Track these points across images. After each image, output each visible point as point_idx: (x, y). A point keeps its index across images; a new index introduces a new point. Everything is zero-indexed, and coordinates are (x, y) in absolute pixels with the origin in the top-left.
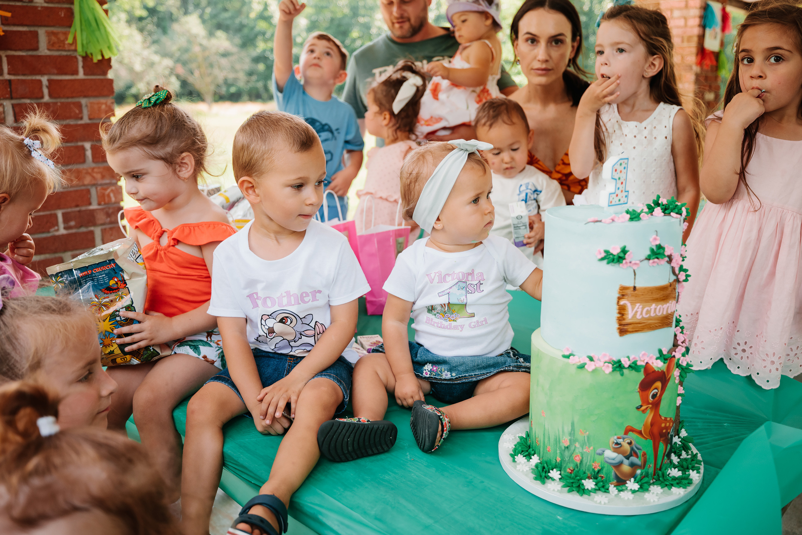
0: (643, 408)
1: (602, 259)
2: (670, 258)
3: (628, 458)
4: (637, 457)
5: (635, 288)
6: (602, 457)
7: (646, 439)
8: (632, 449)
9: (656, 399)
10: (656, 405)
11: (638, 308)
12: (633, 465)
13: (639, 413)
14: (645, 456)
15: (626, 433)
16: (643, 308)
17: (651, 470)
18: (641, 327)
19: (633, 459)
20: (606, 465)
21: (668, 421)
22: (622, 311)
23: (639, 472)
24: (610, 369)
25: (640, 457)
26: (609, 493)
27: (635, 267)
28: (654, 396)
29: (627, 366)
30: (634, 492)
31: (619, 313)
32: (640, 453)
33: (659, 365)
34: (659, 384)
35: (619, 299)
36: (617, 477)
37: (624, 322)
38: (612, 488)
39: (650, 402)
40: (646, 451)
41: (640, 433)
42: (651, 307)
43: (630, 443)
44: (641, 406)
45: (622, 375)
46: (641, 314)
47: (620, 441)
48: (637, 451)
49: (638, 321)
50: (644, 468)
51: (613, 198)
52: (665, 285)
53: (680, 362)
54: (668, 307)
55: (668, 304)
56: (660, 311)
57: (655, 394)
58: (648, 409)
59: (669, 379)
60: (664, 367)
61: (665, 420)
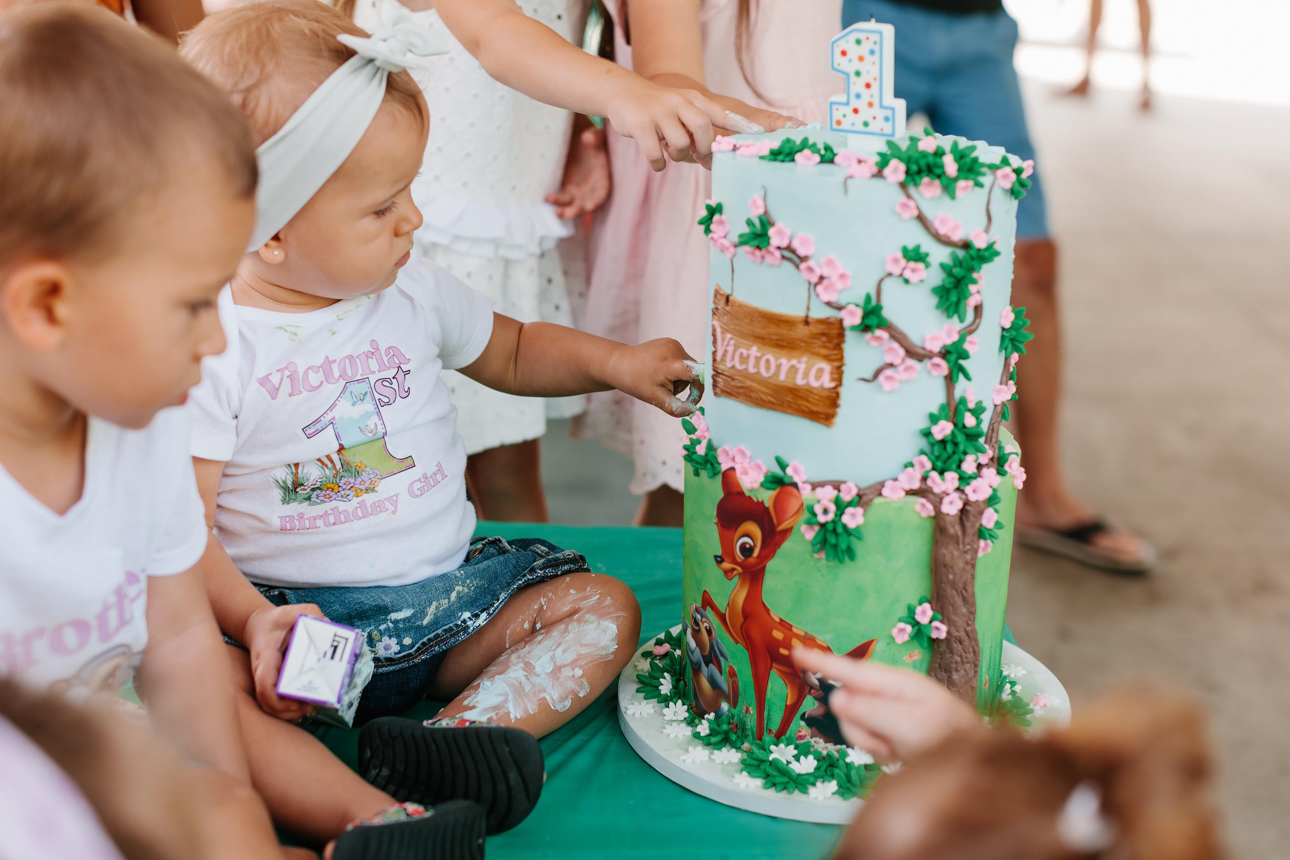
0: (727, 565)
3: (707, 664)
4: (721, 671)
5: (728, 300)
7: (737, 643)
8: (712, 648)
9: (751, 560)
10: (754, 575)
12: (713, 683)
14: (734, 678)
15: (705, 605)
16: (736, 347)
17: (752, 722)
18: (734, 387)
19: (712, 669)
21: (798, 637)
22: (715, 339)
23: (725, 706)
25: (723, 675)
28: (747, 551)
30: (697, 737)
32: (725, 665)
33: (755, 484)
34: (753, 528)
36: (696, 695)
37: (716, 367)
39: (739, 560)
41: (723, 619)
42: (751, 353)
43: (709, 632)
44: (721, 559)
45: (697, 473)
46: (733, 357)
47: (699, 618)
48: (722, 659)
49: (728, 371)
50: (735, 706)
51: (844, 116)
52: (787, 316)
53: (818, 509)
54: (793, 370)
55: (794, 362)
56: (768, 368)
57: (748, 546)
58: (735, 572)
59: (787, 532)
60: (767, 497)
61: (785, 625)
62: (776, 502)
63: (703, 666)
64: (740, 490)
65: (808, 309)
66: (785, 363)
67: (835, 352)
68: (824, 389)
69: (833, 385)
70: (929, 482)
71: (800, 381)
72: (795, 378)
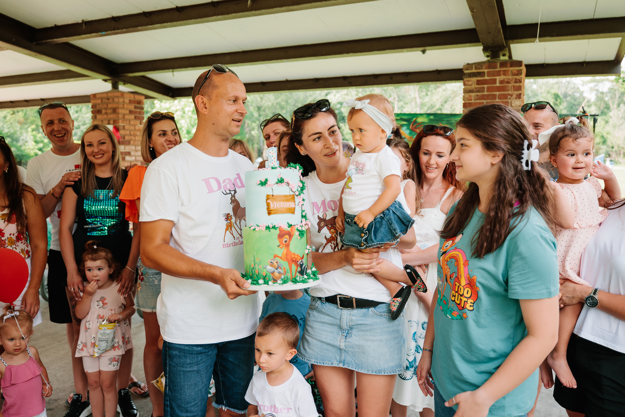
0: (281, 246)
1: (259, 184)
2: (288, 184)
3: (277, 269)
4: (281, 269)
5: (273, 196)
6: (266, 269)
7: (285, 261)
8: (278, 265)
9: (287, 243)
10: (288, 246)
11: (275, 204)
12: (279, 273)
13: (279, 248)
14: (285, 269)
15: (275, 257)
16: (277, 204)
17: (289, 277)
19: (279, 270)
20: (268, 273)
21: (296, 255)
22: (268, 204)
23: (283, 276)
24: (265, 229)
25: (282, 270)
26: (268, 284)
27: (272, 187)
28: (286, 242)
29: (271, 227)
31: (267, 206)
32: (282, 267)
33: (286, 228)
34: (287, 236)
35: (267, 200)
36: (273, 278)
37: (269, 209)
38: (270, 283)
39: (284, 244)
41: (281, 258)
42: (281, 203)
43: (277, 262)
44: (280, 245)
45: (270, 231)
46: (276, 206)
47: (272, 261)
49: (275, 209)
50: (285, 275)
51: (270, 164)
53: (299, 228)
54: (290, 204)
56: (285, 205)
57: (286, 240)
58: (283, 247)
59: (293, 235)
60: (289, 229)
61: (294, 254)
62: (291, 230)
63: (276, 271)
64: (283, 230)
65: (290, 193)
66: (288, 204)
71: (289, 207)
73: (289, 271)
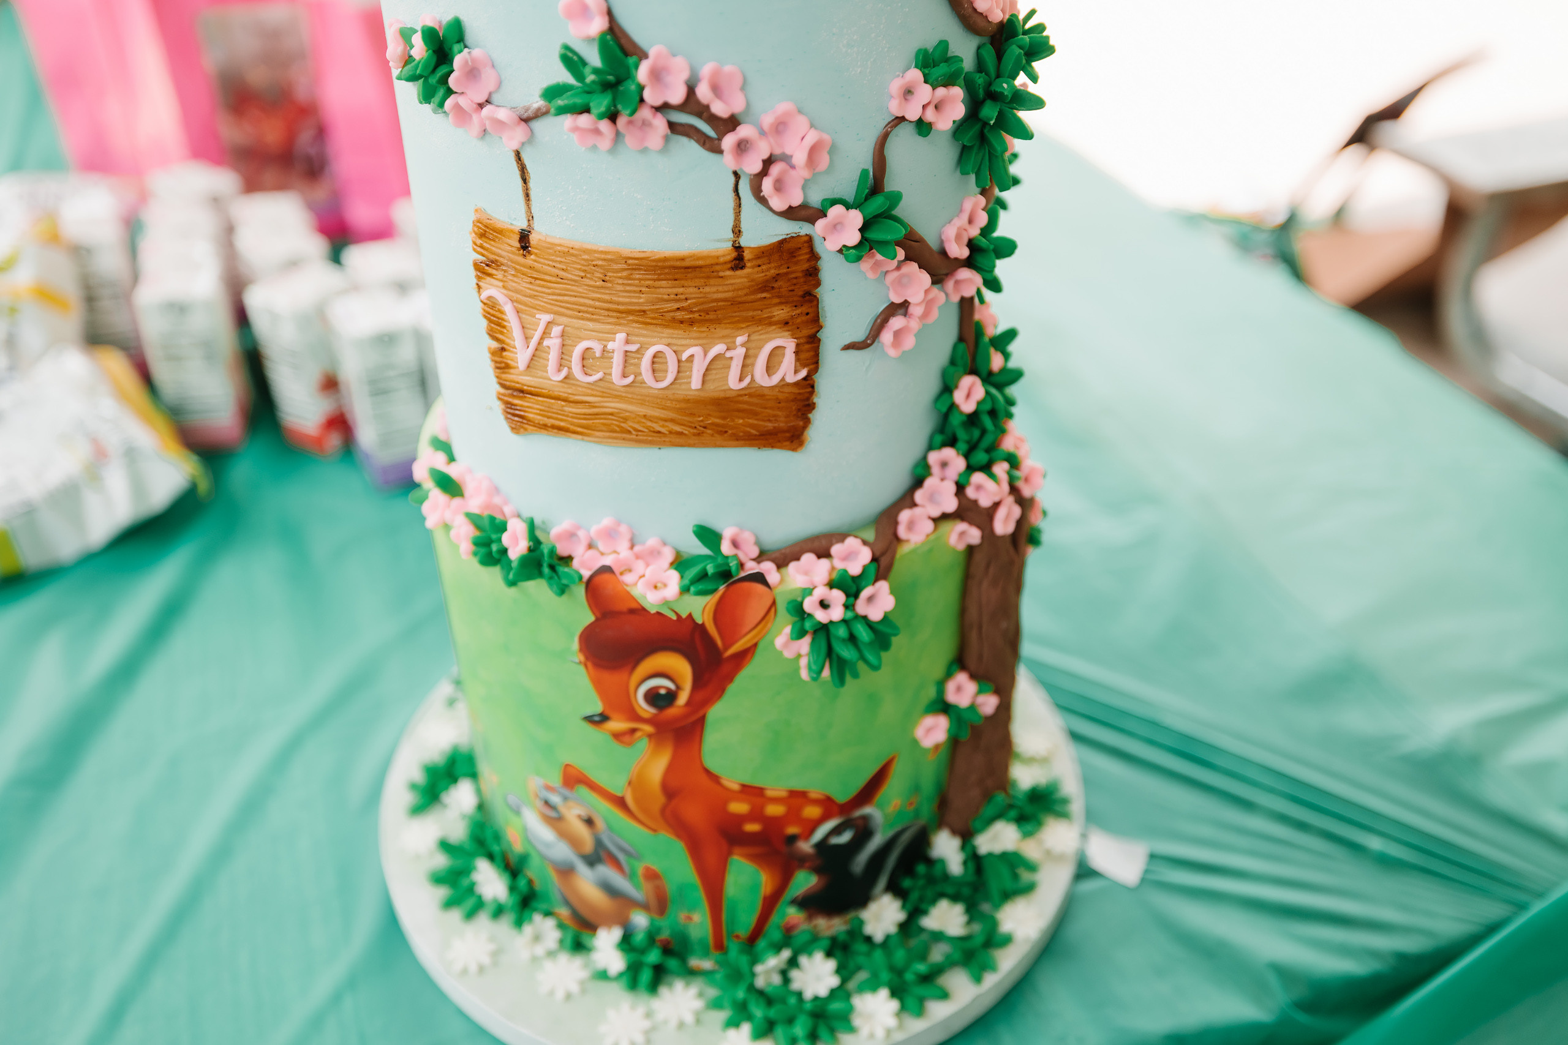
0: (618, 725)
3: (589, 861)
4: (626, 873)
5: (527, 241)
6: (519, 820)
7: (655, 831)
8: (599, 843)
9: (672, 712)
10: (681, 733)
11: (546, 334)
12: (614, 892)
13: (598, 736)
14: (657, 882)
15: (568, 782)
16: (568, 340)
17: (699, 933)
18: (577, 416)
19: (611, 874)
21: (777, 801)
23: (641, 918)
25: (636, 877)
28: (659, 699)
29: (514, 556)
30: (602, 975)
31: (491, 334)
32: (634, 865)
34: (674, 662)
35: (480, 272)
36: (568, 903)
37: (511, 377)
39: (645, 715)
40: (656, 867)
41: (620, 802)
42: (611, 346)
43: (589, 822)
44: (604, 718)
45: (510, 583)
46: (563, 360)
47: (553, 800)
48: (621, 857)
49: (552, 388)
50: (662, 916)
52: (693, 257)
53: (809, 604)
55: (719, 348)
56: (659, 370)
57: (663, 692)
58: (638, 734)
59: (745, 654)
60: (697, 606)
61: (751, 792)
62: (719, 612)
63: (582, 868)
64: (634, 605)
65: (737, 231)
66: (700, 354)
67: (804, 309)
68: (788, 385)
69: (803, 373)
70: (970, 492)
71: (733, 383)
72: (726, 378)
73: (699, 895)
